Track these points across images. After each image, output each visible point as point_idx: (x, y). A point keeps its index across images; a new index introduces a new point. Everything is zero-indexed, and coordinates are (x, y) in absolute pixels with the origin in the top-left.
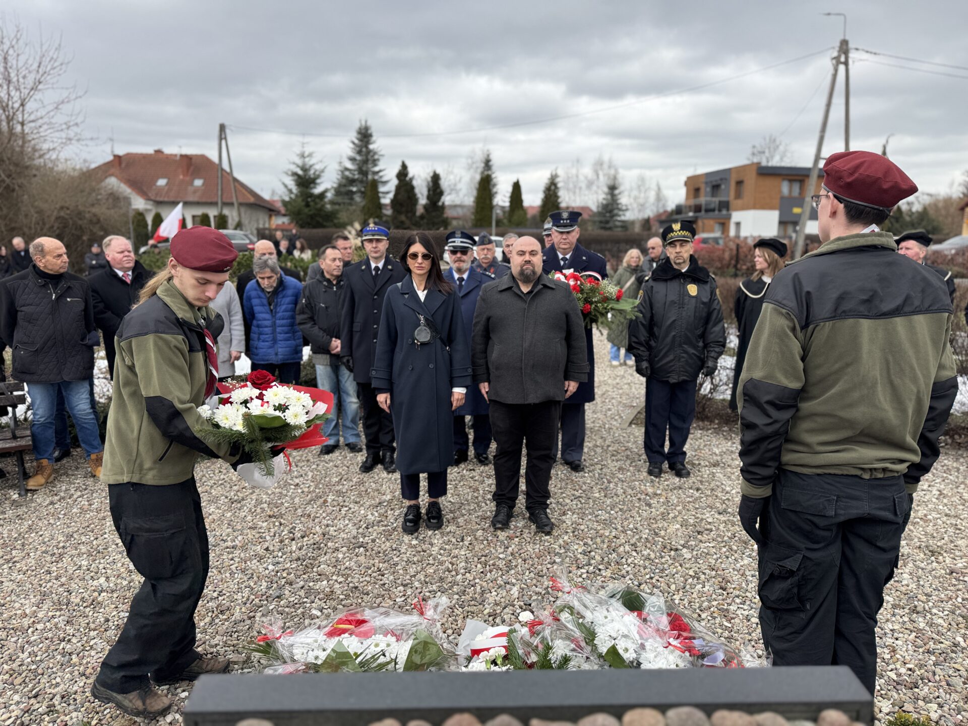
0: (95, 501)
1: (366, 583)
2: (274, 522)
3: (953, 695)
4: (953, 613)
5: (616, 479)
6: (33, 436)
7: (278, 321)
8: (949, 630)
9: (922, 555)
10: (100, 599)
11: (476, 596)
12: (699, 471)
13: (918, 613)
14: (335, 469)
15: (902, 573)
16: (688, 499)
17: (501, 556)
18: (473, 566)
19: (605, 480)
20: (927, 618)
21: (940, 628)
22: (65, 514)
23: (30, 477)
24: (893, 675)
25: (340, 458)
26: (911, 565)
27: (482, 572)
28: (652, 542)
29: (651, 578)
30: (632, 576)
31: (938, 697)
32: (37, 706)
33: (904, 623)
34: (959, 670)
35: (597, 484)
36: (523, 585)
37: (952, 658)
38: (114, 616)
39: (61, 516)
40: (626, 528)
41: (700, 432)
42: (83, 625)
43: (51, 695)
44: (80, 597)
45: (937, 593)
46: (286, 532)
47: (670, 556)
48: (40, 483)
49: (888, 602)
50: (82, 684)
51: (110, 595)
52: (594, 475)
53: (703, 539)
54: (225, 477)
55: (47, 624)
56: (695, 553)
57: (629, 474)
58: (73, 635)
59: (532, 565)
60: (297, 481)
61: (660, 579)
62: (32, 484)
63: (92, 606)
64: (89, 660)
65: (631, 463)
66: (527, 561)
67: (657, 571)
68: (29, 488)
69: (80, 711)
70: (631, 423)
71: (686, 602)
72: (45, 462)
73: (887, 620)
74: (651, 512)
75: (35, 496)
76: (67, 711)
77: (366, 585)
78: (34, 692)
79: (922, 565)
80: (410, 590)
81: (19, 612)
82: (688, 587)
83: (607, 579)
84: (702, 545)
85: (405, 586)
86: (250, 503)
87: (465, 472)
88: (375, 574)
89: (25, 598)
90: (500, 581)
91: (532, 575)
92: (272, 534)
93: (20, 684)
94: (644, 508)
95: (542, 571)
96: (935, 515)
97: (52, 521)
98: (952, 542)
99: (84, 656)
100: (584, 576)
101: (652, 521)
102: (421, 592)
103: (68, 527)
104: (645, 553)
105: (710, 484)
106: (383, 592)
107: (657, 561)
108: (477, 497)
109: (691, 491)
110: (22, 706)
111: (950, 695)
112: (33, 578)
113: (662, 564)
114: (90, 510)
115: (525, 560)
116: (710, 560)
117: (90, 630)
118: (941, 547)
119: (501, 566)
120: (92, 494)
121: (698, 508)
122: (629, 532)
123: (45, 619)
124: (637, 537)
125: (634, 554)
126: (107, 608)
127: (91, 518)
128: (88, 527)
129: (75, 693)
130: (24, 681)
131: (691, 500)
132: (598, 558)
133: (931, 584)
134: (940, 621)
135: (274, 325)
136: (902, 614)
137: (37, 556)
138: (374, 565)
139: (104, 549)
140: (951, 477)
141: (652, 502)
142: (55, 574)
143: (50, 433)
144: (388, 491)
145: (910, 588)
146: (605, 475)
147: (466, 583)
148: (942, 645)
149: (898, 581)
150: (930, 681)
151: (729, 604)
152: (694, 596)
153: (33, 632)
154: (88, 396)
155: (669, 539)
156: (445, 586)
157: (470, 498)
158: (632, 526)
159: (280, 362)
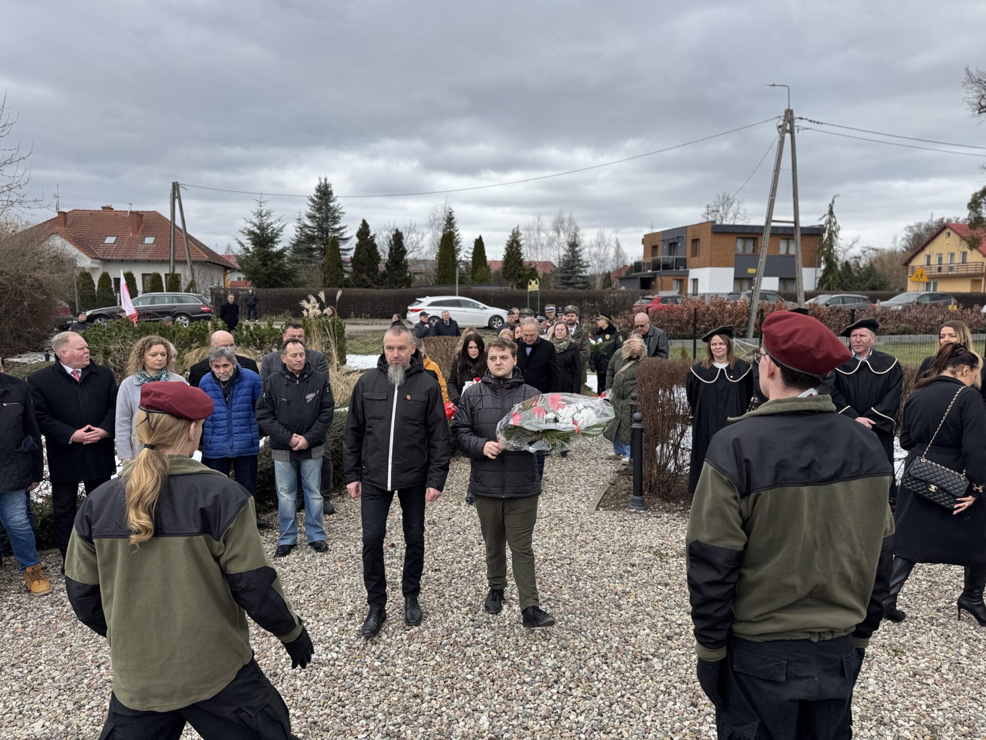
0: (30, 623)
1: (325, 716)
4: (918, 723)
5: (586, 576)
7: (233, 413)
9: (886, 655)
11: (443, 727)
12: (667, 562)
13: (885, 725)
14: (292, 574)
15: (868, 678)
16: (657, 597)
17: (469, 677)
18: (439, 691)
19: (574, 578)
20: (894, 730)
25: (297, 560)
26: (875, 667)
27: (449, 698)
28: (622, 651)
29: (623, 696)
30: (602, 695)
35: (566, 581)
36: (492, 713)
40: (596, 636)
41: (666, 515)
45: (902, 699)
47: (640, 667)
49: (856, 713)
52: (563, 571)
53: (673, 645)
56: (665, 662)
59: (501, 686)
61: (631, 697)
65: (600, 555)
66: (496, 682)
67: (628, 686)
70: (598, 506)
71: (657, 723)
74: (622, 615)
77: (326, 719)
79: (887, 667)
80: (373, 723)
82: (659, 704)
83: (578, 699)
84: (673, 653)
85: (367, 718)
87: (430, 573)
88: (335, 706)
90: (468, 709)
91: (501, 699)
94: (614, 610)
95: (511, 693)
98: (913, 638)
100: (555, 697)
101: (622, 626)
102: (384, 726)
104: (615, 665)
105: (679, 578)
106: (345, 728)
107: (628, 674)
108: (443, 605)
109: (660, 587)
113: (633, 677)
114: (24, 634)
115: (493, 681)
116: (681, 671)
118: (903, 645)
119: (468, 690)
120: (27, 613)
121: (666, 608)
122: (599, 641)
124: (607, 646)
125: (605, 667)
127: (25, 645)
128: (21, 656)
131: (660, 598)
132: (568, 674)
133: (896, 689)
134: (907, 733)
135: (229, 417)
136: (870, 726)
138: (334, 694)
139: (39, 684)
141: (621, 602)
144: (349, 600)
146: (574, 571)
147: (432, 713)
149: (864, 687)
151: (701, 724)
152: (666, 715)
154: (24, 506)
155: (639, 647)
156: (410, 716)
157: (435, 605)
158: (602, 633)
159: (235, 456)
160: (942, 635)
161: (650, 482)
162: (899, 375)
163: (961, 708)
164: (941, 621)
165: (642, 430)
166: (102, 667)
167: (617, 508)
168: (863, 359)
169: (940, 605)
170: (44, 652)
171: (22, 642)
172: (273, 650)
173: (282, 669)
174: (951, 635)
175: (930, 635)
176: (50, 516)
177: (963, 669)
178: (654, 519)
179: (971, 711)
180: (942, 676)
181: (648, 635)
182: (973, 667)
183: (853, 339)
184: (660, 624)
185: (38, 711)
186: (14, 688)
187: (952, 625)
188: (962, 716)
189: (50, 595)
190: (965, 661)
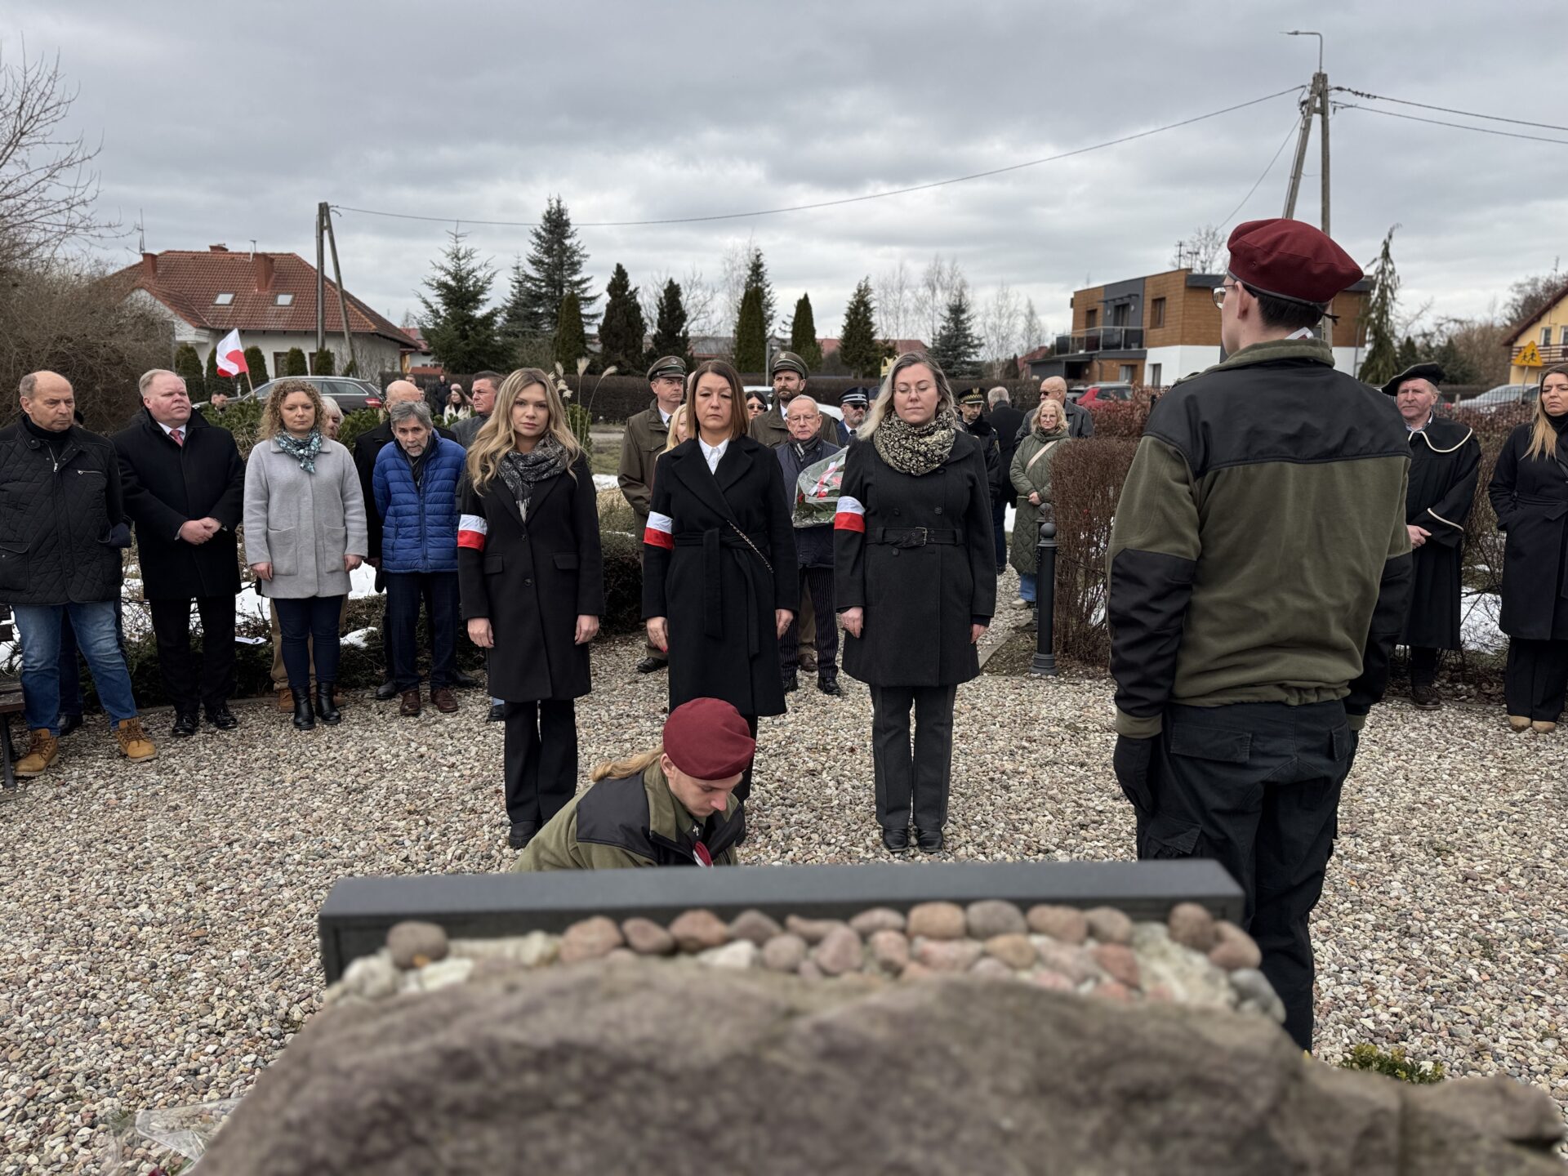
0: (127, 793)
2: (418, 820)
3: (1457, 1048)
4: (1465, 935)
6: (26, 690)
7: (427, 506)
8: (1458, 960)
9: (1422, 855)
10: (141, 935)
12: (1085, 738)
13: (1412, 936)
16: (1067, 779)
20: (1426, 943)
21: (1444, 957)
22: (79, 814)
23: (20, 758)
24: (1370, 1024)
26: (1404, 869)
28: (1010, 840)
31: (1435, 1052)
32: (48, 1090)
33: (1390, 950)
34: (1468, 1015)
37: (1459, 998)
38: (165, 960)
39: (74, 816)
41: (1087, 681)
42: (117, 974)
43: (69, 1075)
44: (109, 933)
45: (1442, 907)
46: (436, 835)
48: (37, 767)
50: (118, 1058)
51: (157, 930)
53: (1088, 835)
54: (337, 755)
55: (58, 973)
57: (976, 743)
58: (100, 989)
60: (452, 760)
62: (23, 768)
63: (129, 947)
64: (126, 1023)
65: (981, 728)
68: (20, 774)
69: (116, 1096)
72: (45, 733)
73: (1365, 947)
74: (1010, 798)
75: (30, 787)
76: (95, 1097)
78: (41, 1071)
79: (1422, 869)
81: (12, 957)
84: (1086, 845)
86: (378, 793)
89: (20, 936)
92: (414, 838)
93: (19, 1060)
94: (999, 793)
96: (1445, 797)
97: (58, 824)
98: (1468, 836)
99: (118, 1018)
101: (1010, 811)
103: (86, 832)
105: (1101, 756)
110: (23, 1091)
111: (1453, 1048)
112: (32, 907)
114: (120, 807)
117: (127, 981)
118: (1452, 844)
120: (122, 783)
121: (1081, 792)
122: (974, 827)
123: (55, 966)
124: (987, 833)
126: (153, 949)
127: (123, 819)
128: (118, 831)
129: (108, 1070)
130: (25, 1055)
133: (1434, 896)
134: (1445, 947)
135: (422, 511)
137: (37, 875)
139: (145, 863)
140: (1473, 744)
141: (1011, 782)
142: (67, 900)
143: (52, 688)
145: (1401, 901)
148: (1445, 980)
150: (1424, 1031)
153: (36, 986)
154: (113, 628)
155: (1035, 836)
158: (979, 818)
159: (430, 571)
160: (1515, 833)
161: (1066, 636)
162: (1475, 454)
163: (1533, 920)
164: (1516, 817)
165: (1054, 550)
166: (235, 845)
167: (1012, 672)
168: (1416, 428)
169: (1517, 797)
170: (150, 826)
171: (117, 815)
172: (486, 829)
173: (500, 851)
174: (1529, 833)
175: (1495, 833)
176: (150, 658)
177: (1544, 873)
178: (1070, 686)
179: (1549, 923)
180: (1508, 881)
181: (1050, 822)
182: (1560, 872)
183: (1401, 396)
184: (1069, 811)
185: (146, 893)
186: (110, 867)
187: (1532, 822)
188: (1535, 928)
189: (155, 762)
190: (1547, 865)
